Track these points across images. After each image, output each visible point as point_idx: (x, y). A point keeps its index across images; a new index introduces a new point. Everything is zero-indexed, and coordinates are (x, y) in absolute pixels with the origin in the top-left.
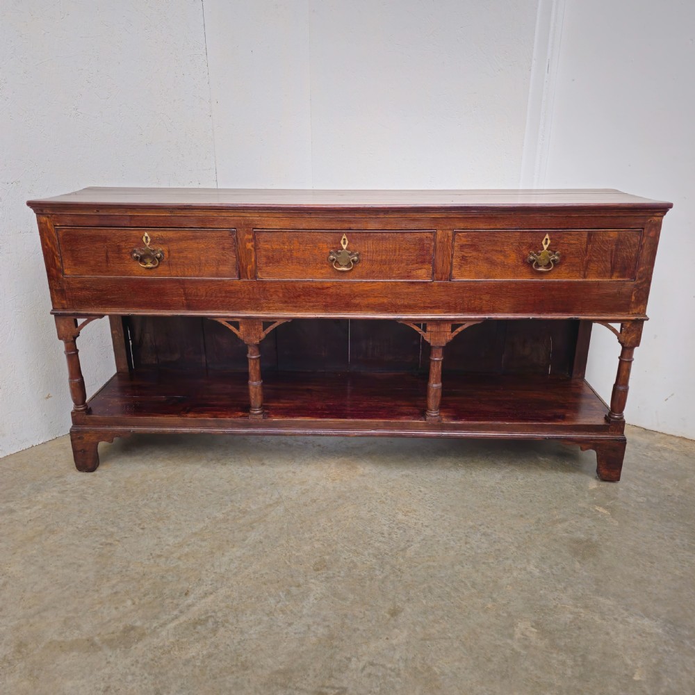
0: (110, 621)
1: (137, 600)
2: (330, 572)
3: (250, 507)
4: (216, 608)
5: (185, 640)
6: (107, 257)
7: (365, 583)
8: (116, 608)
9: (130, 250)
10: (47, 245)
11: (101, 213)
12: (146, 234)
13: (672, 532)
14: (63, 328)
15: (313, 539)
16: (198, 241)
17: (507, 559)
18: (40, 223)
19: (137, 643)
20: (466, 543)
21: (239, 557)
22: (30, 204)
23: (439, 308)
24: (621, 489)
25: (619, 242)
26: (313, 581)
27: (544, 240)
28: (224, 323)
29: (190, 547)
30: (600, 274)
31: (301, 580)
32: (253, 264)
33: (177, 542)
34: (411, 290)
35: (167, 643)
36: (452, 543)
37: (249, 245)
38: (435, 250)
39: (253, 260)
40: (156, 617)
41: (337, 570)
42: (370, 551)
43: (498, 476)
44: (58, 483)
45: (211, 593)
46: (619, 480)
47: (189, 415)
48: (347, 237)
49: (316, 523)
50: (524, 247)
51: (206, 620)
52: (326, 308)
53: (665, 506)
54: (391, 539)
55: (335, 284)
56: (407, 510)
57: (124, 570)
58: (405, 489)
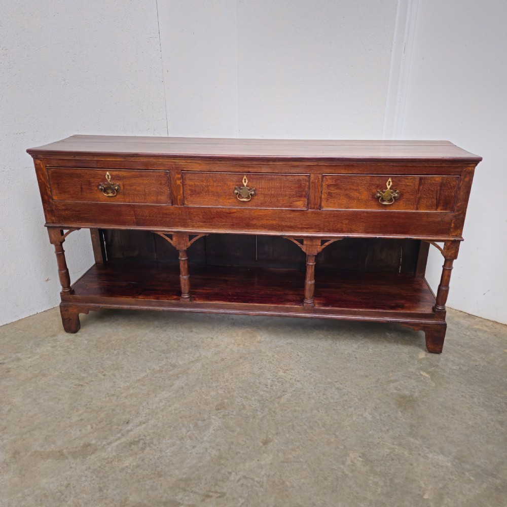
0: (75, 439)
1: (94, 426)
2: (226, 411)
3: (178, 363)
4: (146, 433)
5: (122, 455)
6: (82, 188)
7: (249, 420)
8: (80, 430)
9: (97, 184)
10: (41, 179)
11: (77, 158)
12: (108, 173)
13: (472, 393)
14: (53, 236)
15: (218, 388)
16: (143, 178)
17: (351, 407)
18: (36, 165)
19: (91, 455)
20: (324, 395)
21: (166, 398)
22: (29, 151)
23: (312, 228)
24: (442, 359)
25: (442, 185)
26: (214, 417)
27: (388, 183)
28: (162, 235)
29: (135, 389)
30: (428, 208)
31: (206, 416)
32: (182, 195)
33: (126, 386)
34: (292, 215)
35: (110, 456)
36: (314, 394)
37: (179, 182)
38: (309, 188)
39: (181, 192)
40: (106, 438)
41: (232, 410)
42: (256, 397)
43: (355, 346)
44: (52, 340)
45: (144, 423)
46: (441, 352)
47: (140, 297)
48: (247, 177)
49: (222, 376)
50: (373, 187)
51: (139, 441)
52: (233, 226)
53: (472, 373)
54: (272, 389)
55: (239, 210)
56: (286, 368)
57: (88, 404)
58: (288, 353)
